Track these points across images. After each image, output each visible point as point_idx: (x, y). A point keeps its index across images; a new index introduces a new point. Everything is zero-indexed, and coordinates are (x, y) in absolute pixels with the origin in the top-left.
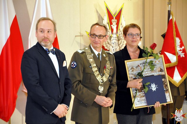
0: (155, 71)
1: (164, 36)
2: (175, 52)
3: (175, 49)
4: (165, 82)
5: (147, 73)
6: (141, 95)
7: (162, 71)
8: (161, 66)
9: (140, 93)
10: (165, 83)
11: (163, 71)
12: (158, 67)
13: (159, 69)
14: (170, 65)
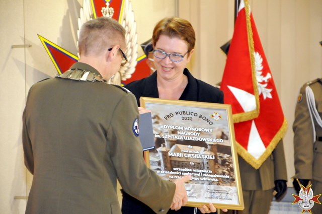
0: (210, 135)
1: (226, 49)
2: (252, 87)
3: (251, 79)
4: (230, 163)
5: (189, 133)
6: (170, 177)
7: (225, 137)
8: (224, 128)
9: (168, 172)
10: (229, 165)
11: (227, 139)
12: (217, 129)
13: (220, 134)
14: (240, 118)
